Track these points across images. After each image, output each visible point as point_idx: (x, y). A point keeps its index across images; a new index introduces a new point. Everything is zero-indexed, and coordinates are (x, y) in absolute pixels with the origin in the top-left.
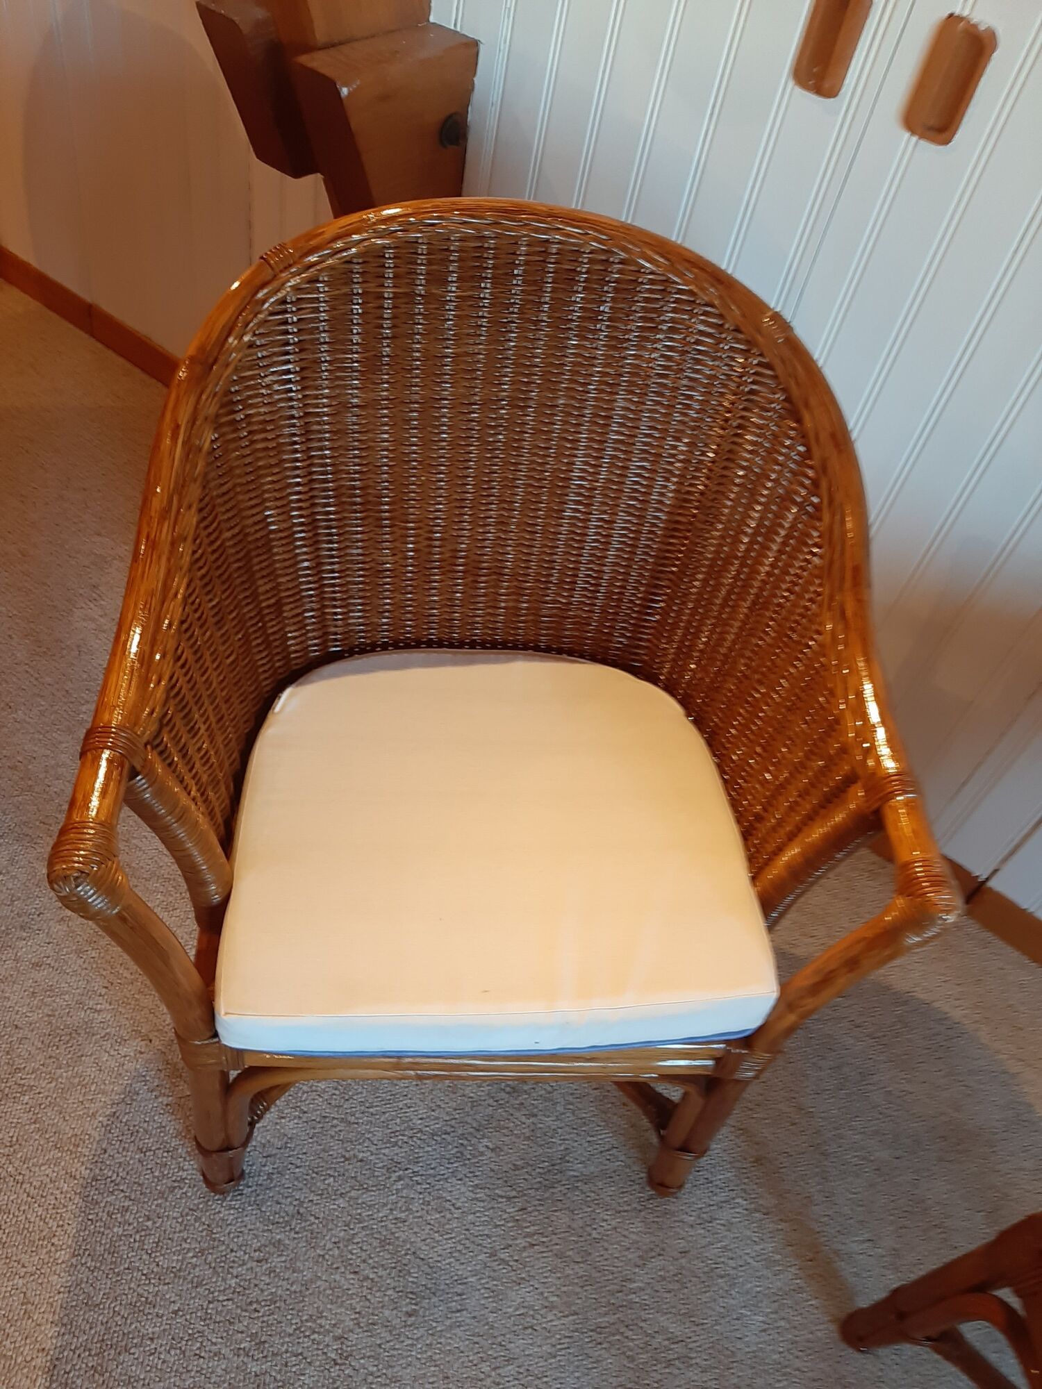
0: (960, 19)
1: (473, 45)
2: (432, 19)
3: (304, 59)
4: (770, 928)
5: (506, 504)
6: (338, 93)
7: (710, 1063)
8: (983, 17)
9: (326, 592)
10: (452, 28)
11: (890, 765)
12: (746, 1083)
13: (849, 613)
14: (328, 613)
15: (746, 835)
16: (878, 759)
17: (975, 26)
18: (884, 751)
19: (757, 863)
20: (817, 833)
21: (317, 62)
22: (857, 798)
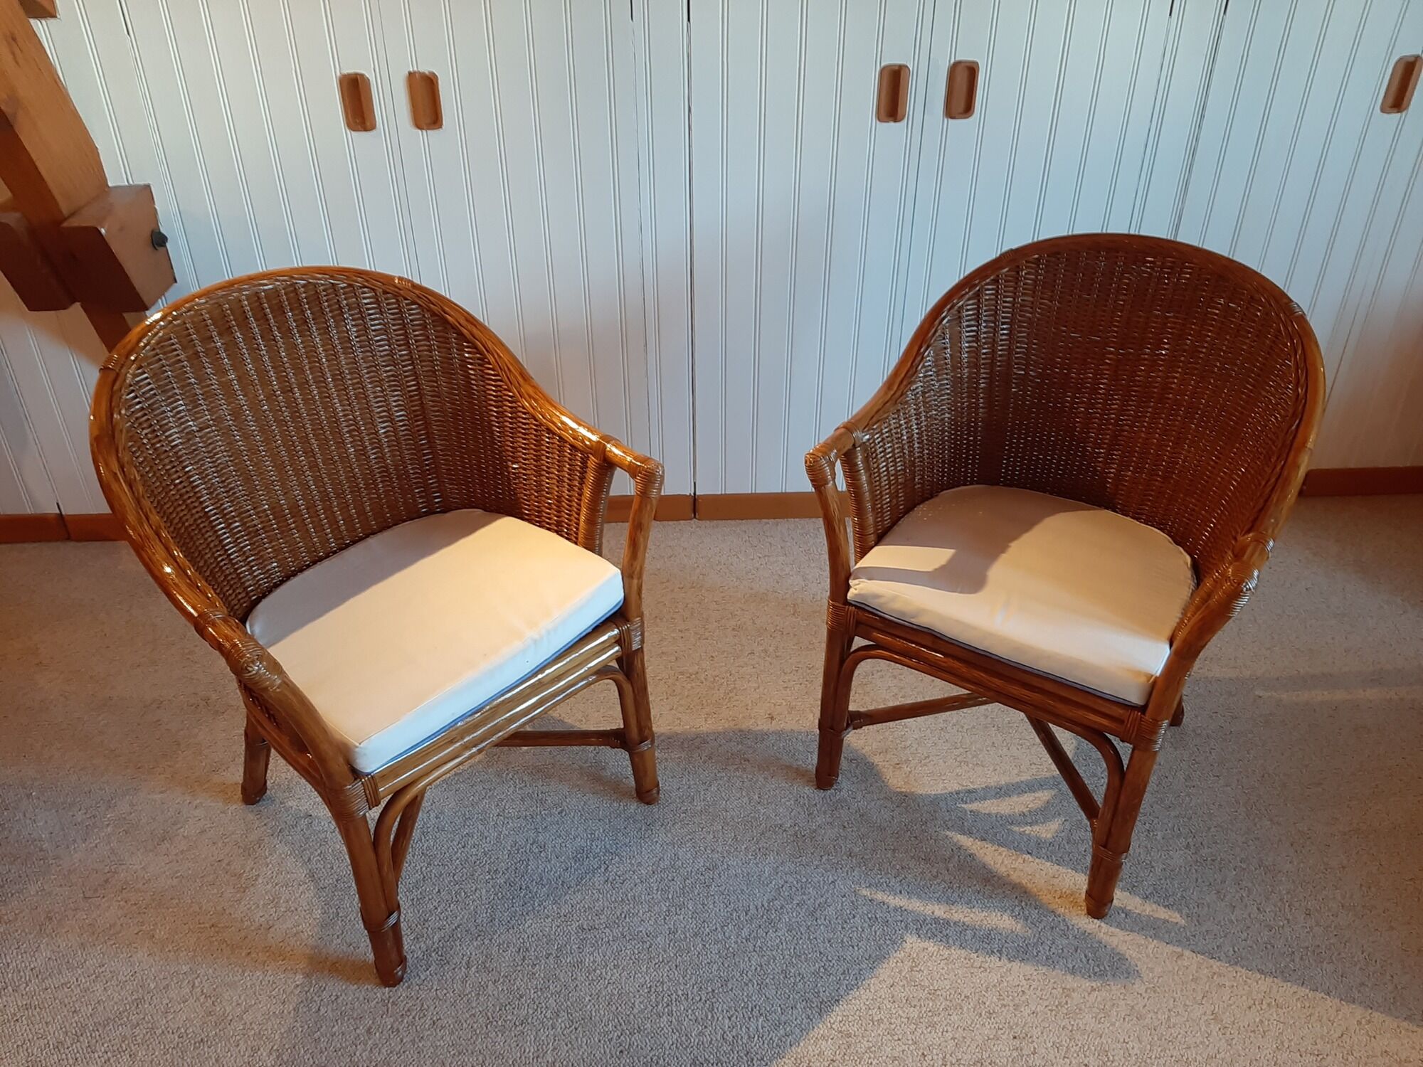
0: (415, 73)
1: (148, 187)
2: (110, 184)
3: (65, 225)
4: (600, 554)
5: (309, 453)
6: (100, 232)
7: (617, 648)
8: (425, 68)
9: (233, 559)
10: (126, 184)
11: (594, 438)
12: (641, 650)
13: (533, 394)
14: (241, 573)
15: (559, 533)
16: (590, 440)
17: (424, 73)
18: (589, 435)
19: (571, 537)
20: (587, 492)
21: (74, 222)
22: (593, 462)
